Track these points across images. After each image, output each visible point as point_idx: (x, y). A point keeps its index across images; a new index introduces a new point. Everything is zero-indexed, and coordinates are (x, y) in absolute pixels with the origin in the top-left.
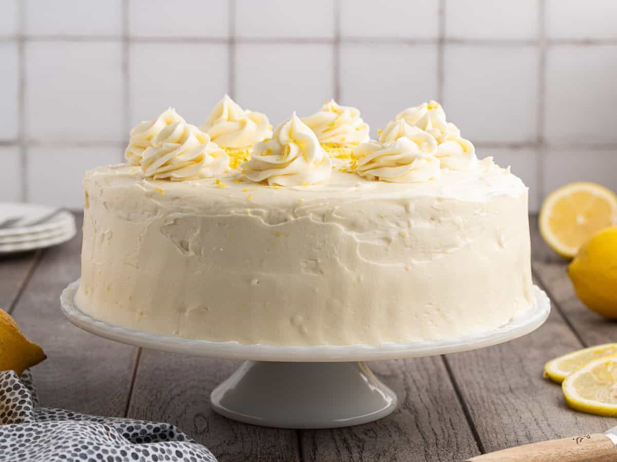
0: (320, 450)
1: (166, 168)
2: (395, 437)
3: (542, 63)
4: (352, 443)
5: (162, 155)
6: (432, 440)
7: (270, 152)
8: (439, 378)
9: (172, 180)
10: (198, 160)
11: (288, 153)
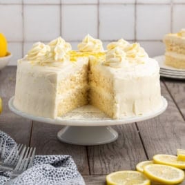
0: (95, 163)
2: (120, 158)
3: (172, 11)
4: (106, 161)
6: (132, 159)
8: (135, 134)
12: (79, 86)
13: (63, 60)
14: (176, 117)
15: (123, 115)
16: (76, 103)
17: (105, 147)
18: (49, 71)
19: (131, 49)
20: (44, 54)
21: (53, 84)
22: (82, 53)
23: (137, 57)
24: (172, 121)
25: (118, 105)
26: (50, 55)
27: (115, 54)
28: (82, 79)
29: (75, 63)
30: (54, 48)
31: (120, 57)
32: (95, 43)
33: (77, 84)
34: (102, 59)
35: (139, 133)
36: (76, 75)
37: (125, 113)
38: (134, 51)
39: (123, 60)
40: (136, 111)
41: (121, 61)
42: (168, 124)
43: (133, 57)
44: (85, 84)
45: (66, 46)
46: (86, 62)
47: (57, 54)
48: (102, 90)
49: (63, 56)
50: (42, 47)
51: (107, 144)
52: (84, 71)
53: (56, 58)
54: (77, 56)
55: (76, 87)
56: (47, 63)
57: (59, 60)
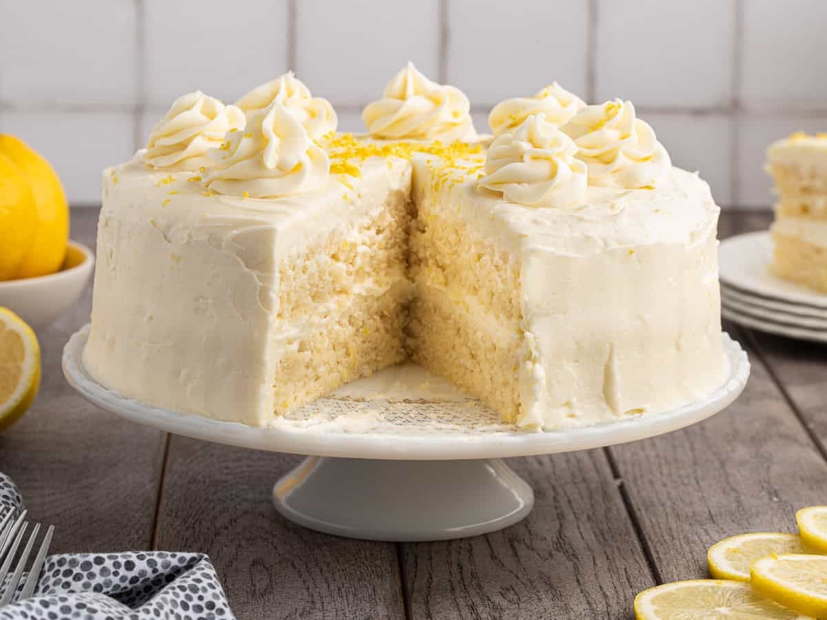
6: (601, 607)
12: (369, 283)
13: (299, 168)
14: (773, 421)
15: (562, 413)
16: (355, 357)
17: (480, 549)
18: (242, 216)
19: (595, 126)
20: (218, 145)
21: (255, 274)
22: (380, 144)
23: (622, 161)
24: (756, 440)
25: (540, 371)
26: (246, 144)
27: (526, 146)
28: (382, 254)
29: (353, 181)
30: (262, 118)
31: (548, 159)
32: (437, 101)
33: (359, 274)
34: (471, 168)
35: (622, 488)
36: (355, 236)
37: (568, 404)
38: (610, 134)
39: (564, 171)
40: (619, 395)
41: (553, 174)
42: (742, 452)
43: (606, 160)
44: (397, 275)
45: (313, 114)
46: (399, 183)
47: (275, 142)
48: (471, 300)
49: (300, 154)
50: (212, 116)
51: (486, 537)
52: (390, 220)
53: (271, 161)
54: (362, 153)
55: (358, 289)
56: (233, 181)
57: (282, 169)
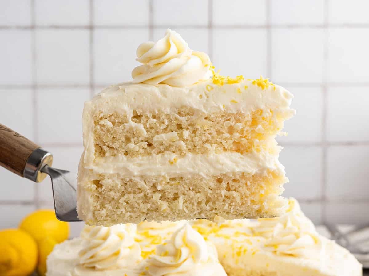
1: (92, 260)
5: (91, 248)
7: (166, 254)
9: (96, 269)
10: (117, 254)
11: (180, 256)
